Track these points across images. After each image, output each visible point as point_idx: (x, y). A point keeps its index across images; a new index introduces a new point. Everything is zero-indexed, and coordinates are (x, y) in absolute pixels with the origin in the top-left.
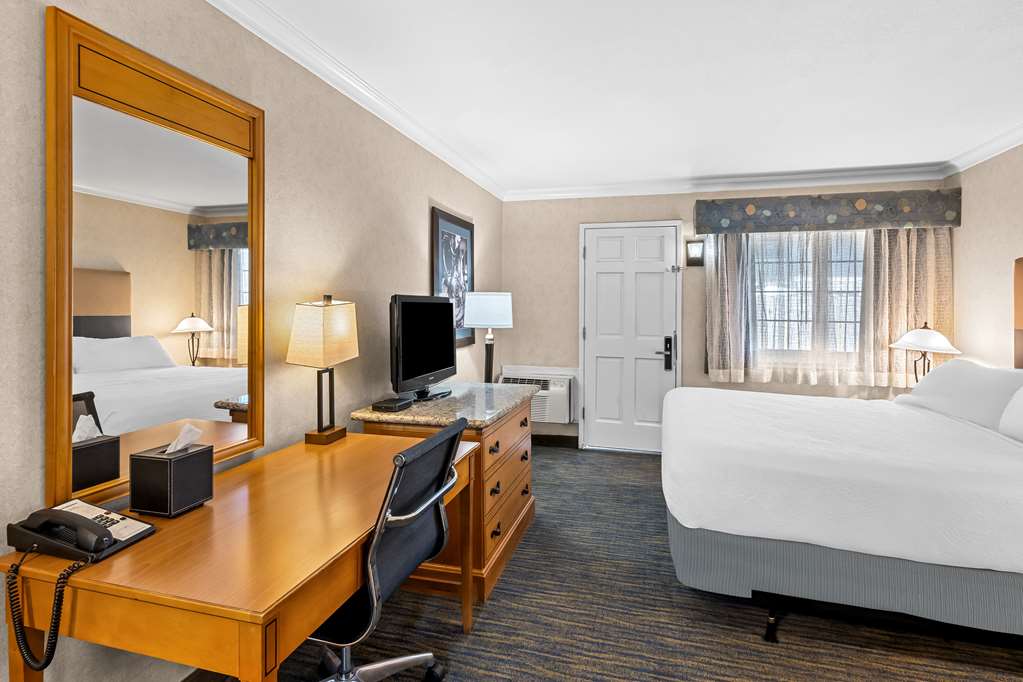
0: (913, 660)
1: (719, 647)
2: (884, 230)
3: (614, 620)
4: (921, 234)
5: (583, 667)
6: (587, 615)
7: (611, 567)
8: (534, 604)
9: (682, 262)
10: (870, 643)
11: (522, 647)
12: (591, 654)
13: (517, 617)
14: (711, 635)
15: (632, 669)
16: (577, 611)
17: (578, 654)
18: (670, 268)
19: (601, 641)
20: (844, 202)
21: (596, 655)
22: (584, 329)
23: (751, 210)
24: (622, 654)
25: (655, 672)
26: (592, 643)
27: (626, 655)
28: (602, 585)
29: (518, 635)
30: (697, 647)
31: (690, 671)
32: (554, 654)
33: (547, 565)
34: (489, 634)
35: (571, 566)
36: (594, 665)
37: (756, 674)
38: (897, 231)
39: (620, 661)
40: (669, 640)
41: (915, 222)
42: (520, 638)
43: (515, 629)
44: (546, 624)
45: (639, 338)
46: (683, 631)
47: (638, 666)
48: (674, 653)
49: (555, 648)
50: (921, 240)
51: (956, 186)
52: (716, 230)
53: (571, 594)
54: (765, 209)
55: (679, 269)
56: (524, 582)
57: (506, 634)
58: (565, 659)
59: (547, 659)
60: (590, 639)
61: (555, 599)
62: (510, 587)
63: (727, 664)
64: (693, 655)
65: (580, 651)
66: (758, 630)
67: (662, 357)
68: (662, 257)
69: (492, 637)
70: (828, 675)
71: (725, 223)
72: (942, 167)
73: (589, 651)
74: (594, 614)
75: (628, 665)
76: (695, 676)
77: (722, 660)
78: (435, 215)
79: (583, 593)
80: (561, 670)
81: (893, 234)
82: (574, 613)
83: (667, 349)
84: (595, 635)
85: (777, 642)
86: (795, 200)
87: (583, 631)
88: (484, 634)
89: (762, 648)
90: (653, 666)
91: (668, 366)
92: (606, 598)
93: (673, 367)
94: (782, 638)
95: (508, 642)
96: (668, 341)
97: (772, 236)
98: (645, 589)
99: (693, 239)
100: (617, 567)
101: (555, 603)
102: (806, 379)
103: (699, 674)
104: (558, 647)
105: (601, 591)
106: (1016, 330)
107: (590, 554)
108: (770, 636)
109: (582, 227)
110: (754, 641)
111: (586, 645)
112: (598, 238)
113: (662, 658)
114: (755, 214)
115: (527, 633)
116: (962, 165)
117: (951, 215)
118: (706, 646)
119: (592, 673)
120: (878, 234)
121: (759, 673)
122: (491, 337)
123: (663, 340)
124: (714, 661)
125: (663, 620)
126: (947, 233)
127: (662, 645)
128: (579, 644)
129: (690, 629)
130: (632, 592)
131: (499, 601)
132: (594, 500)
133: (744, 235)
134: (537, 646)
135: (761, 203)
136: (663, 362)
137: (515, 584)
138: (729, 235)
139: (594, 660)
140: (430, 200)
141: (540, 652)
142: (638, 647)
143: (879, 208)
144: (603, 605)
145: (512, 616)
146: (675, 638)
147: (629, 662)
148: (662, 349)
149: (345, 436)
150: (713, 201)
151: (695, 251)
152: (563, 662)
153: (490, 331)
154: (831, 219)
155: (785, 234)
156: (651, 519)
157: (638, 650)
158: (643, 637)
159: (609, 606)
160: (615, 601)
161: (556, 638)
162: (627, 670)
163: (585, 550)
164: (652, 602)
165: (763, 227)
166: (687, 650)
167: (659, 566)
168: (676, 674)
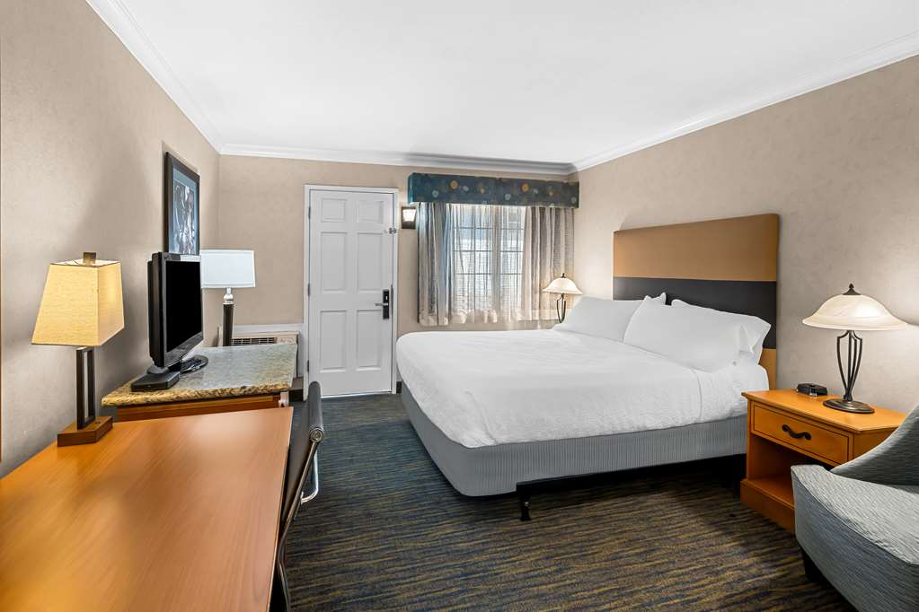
0: (605, 503)
1: (496, 538)
2: (537, 207)
3: (412, 544)
4: (558, 210)
5: (406, 595)
6: (388, 548)
7: (386, 500)
8: (335, 555)
9: (398, 225)
10: (579, 501)
11: (345, 599)
12: (408, 580)
13: (325, 574)
14: (488, 530)
15: (445, 579)
16: (377, 548)
17: (397, 585)
18: (388, 230)
19: (410, 566)
20: (515, 185)
21: (412, 579)
22: (309, 286)
23: (454, 185)
24: (431, 570)
25: (463, 575)
26: (403, 570)
27: (436, 570)
28: (387, 519)
29: (334, 590)
30: (483, 543)
31: (487, 564)
32: (376, 594)
33: (327, 517)
34: (305, 601)
35: (352, 510)
36: (415, 589)
37: (529, 548)
38: (544, 209)
39: (434, 577)
40: (460, 545)
41: (555, 203)
42: (338, 592)
43: (328, 586)
44: (356, 570)
45: (360, 292)
46: (467, 535)
47: (449, 575)
48: (469, 553)
49: (375, 587)
50: (557, 216)
51: (576, 181)
52: (428, 199)
53: (364, 535)
54: (467, 185)
55: (395, 231)
56: (314, 538)
57: (321, 593)
58: (388, 594)
59: (372, 601)
60: (400, 568)
61: (352, 544)
62: (305, 547)
63: (508, 548)
64: (483, 550)
65: (397, 582)
66: (515, 515)
67: (381, 308)
68: (381, 219)
69: (310, 602)
70: (570, 531)
71: (435, 194)
72: (568, 167)
73: (405, 578)
74: (392, 545)
75: (442, 577)
76: (492, 565)
77: (503, 546)
78: (169, 162)
79: (375, 531)
80: (391, 605)
81: (542, 211)
82: (375, 551)
83: (385, 301)
84: (403, 562)
85: (529, 519)
86: (485, 180)
87: (391, 564)
88: (299, 602)
89: (524, 527)
90: (460, 571)
91: (386, 316)
92: (395, 528)
93: (390, 316)
94: (532, 516)
95: (328, 601)
96: (386, 293)
97: (468, 207)
98: (423, 510)
99: (407, 205)
100: (393, 499)
101: (354, 548)
102: (490, 319)
103: (494, 563)
104: (377, 586)
105: (389, 524)
106: (614, 278)
107: (363, 494)
108: (525, 518)
109: (307, 187)
110: (516, 524)
111: (400, 575)
112: (323, 199)
113: (463, 561)
114: (457, 189)
115: (341, 584)
116: (580, 167)
117: (574, 200)
118: (489, 540)
119: (417, 596)
120: (533, 209)
121: (531, 546)
122: (231, 297)
123: (381, 293)
124: (499, 549)
125: (449, 531)
126: (570, 211)
127: (457, 551)
128: (394, 576)
129: (471, 531)
130: (414, 516)
131: (298, 565)
132: (342, 445)
133: (448, 205)
134: (356, 592)
135: (463, 180)
136: (382, 313)
137: (307, 543)
138: (437, 204)
139: (413, 584)
140: (163, 144)
141: (362, 597)
142: (442, 560)
143: (536, 191)
144: (397, 535)
145: (319, 575)
146: (465, 542)
147: (441, 575)
148: (381, 301)
149: (112, 427)
150: (426, 175)
151: (409, 216)
152: (388, 597)
153: (229, 291)
154: (508, 197)
155: (477, 206)
156: (399, 450)
157: (443, 563)
158: (440, 550)
159: (402, 534)
160: (405, 528)
161: (371, 579)
162: (443, 582)
163: (357, 492)
164: (434, 520)
165: (462, 199)
166: (477, 548)
167: (425, 488)
168: (479, 570)
